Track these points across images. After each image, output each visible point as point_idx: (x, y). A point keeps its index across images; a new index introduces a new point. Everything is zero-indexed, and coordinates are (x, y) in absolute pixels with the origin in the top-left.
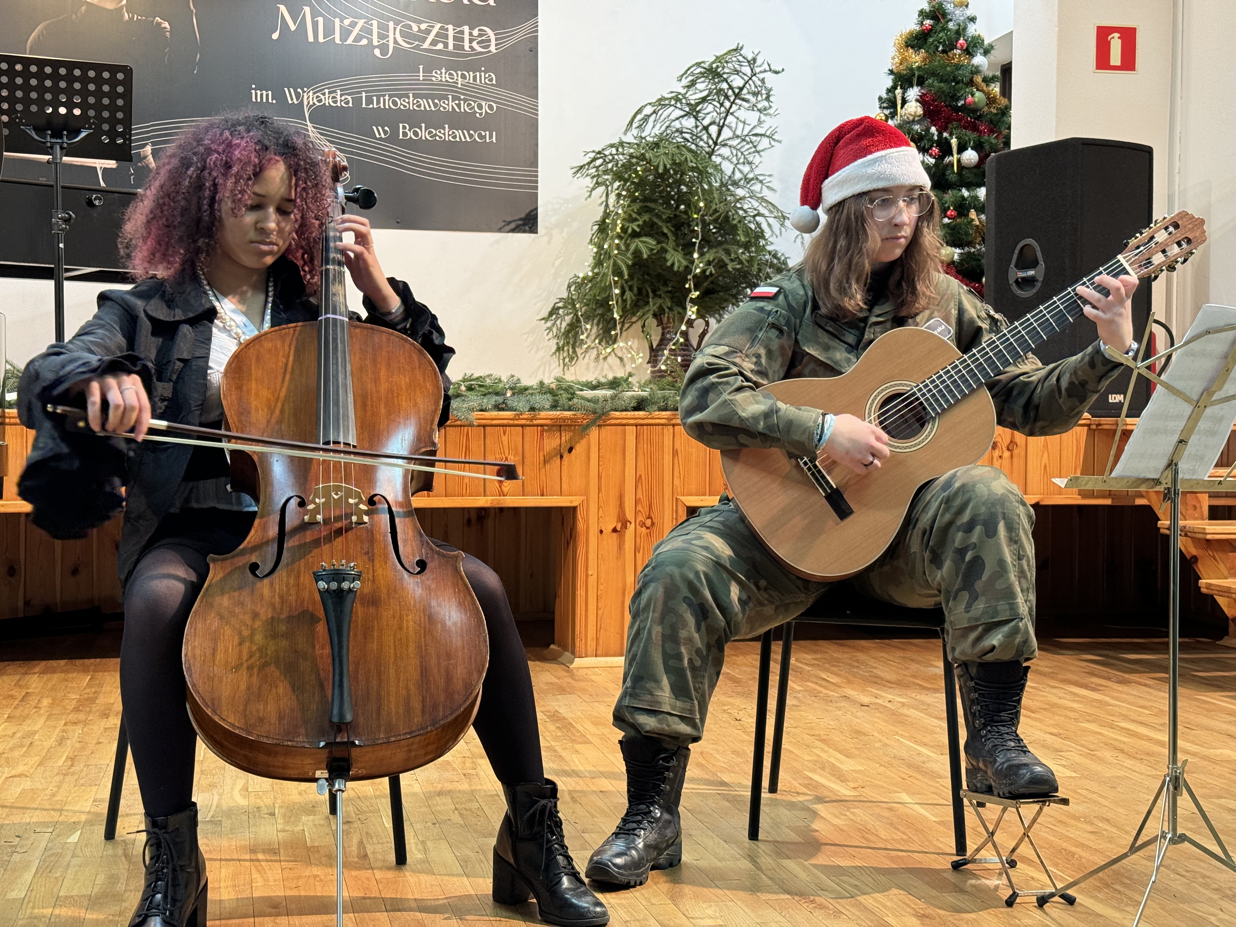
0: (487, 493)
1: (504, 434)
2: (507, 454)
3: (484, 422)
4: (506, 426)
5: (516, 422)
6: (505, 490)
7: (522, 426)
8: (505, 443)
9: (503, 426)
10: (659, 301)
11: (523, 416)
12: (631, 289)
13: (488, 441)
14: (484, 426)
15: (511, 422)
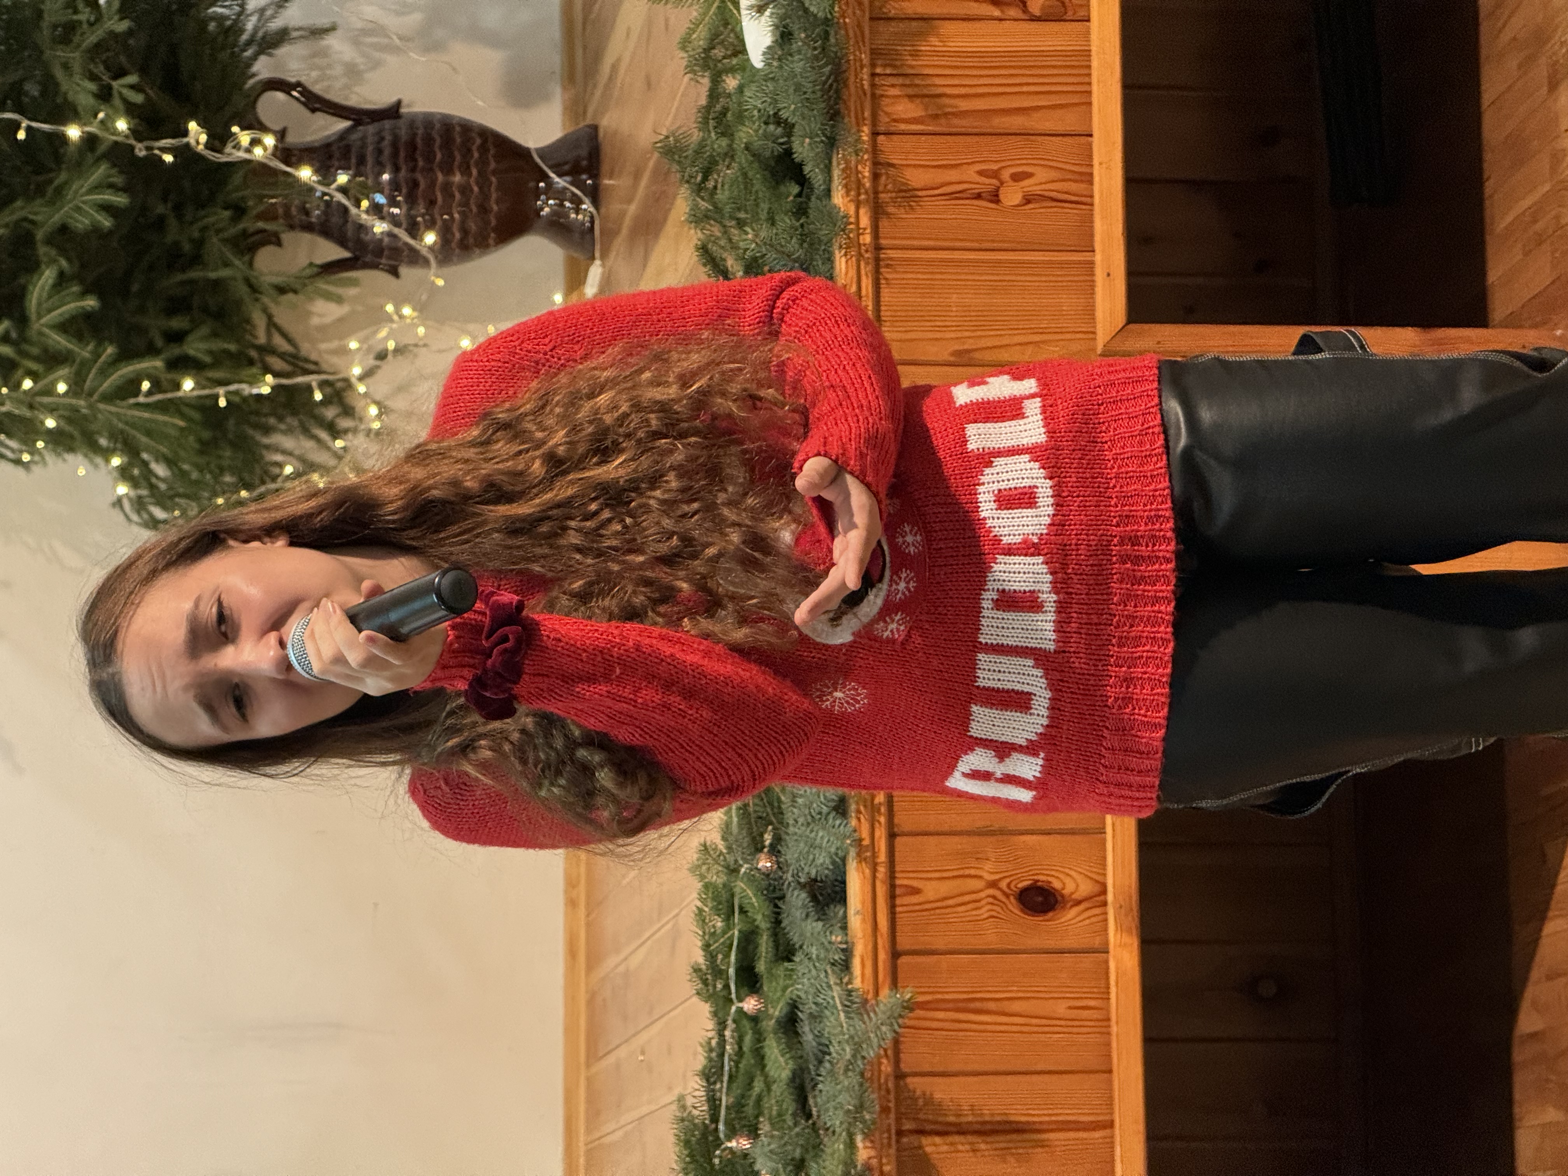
0: (1097, 942)
1: (916, 891)
2: (979, 884)
3: (882, 956)
4: (893, 887)
5: (882, 857)
6: (1085, 888)
7: (892, 836)
8: (945, 888)
9: (892, 896)
10: (215, 245)
11: (865, 834)
12: (176, 337)
13: (940, 944)
14: (895, 955)
15: (882, 870)
